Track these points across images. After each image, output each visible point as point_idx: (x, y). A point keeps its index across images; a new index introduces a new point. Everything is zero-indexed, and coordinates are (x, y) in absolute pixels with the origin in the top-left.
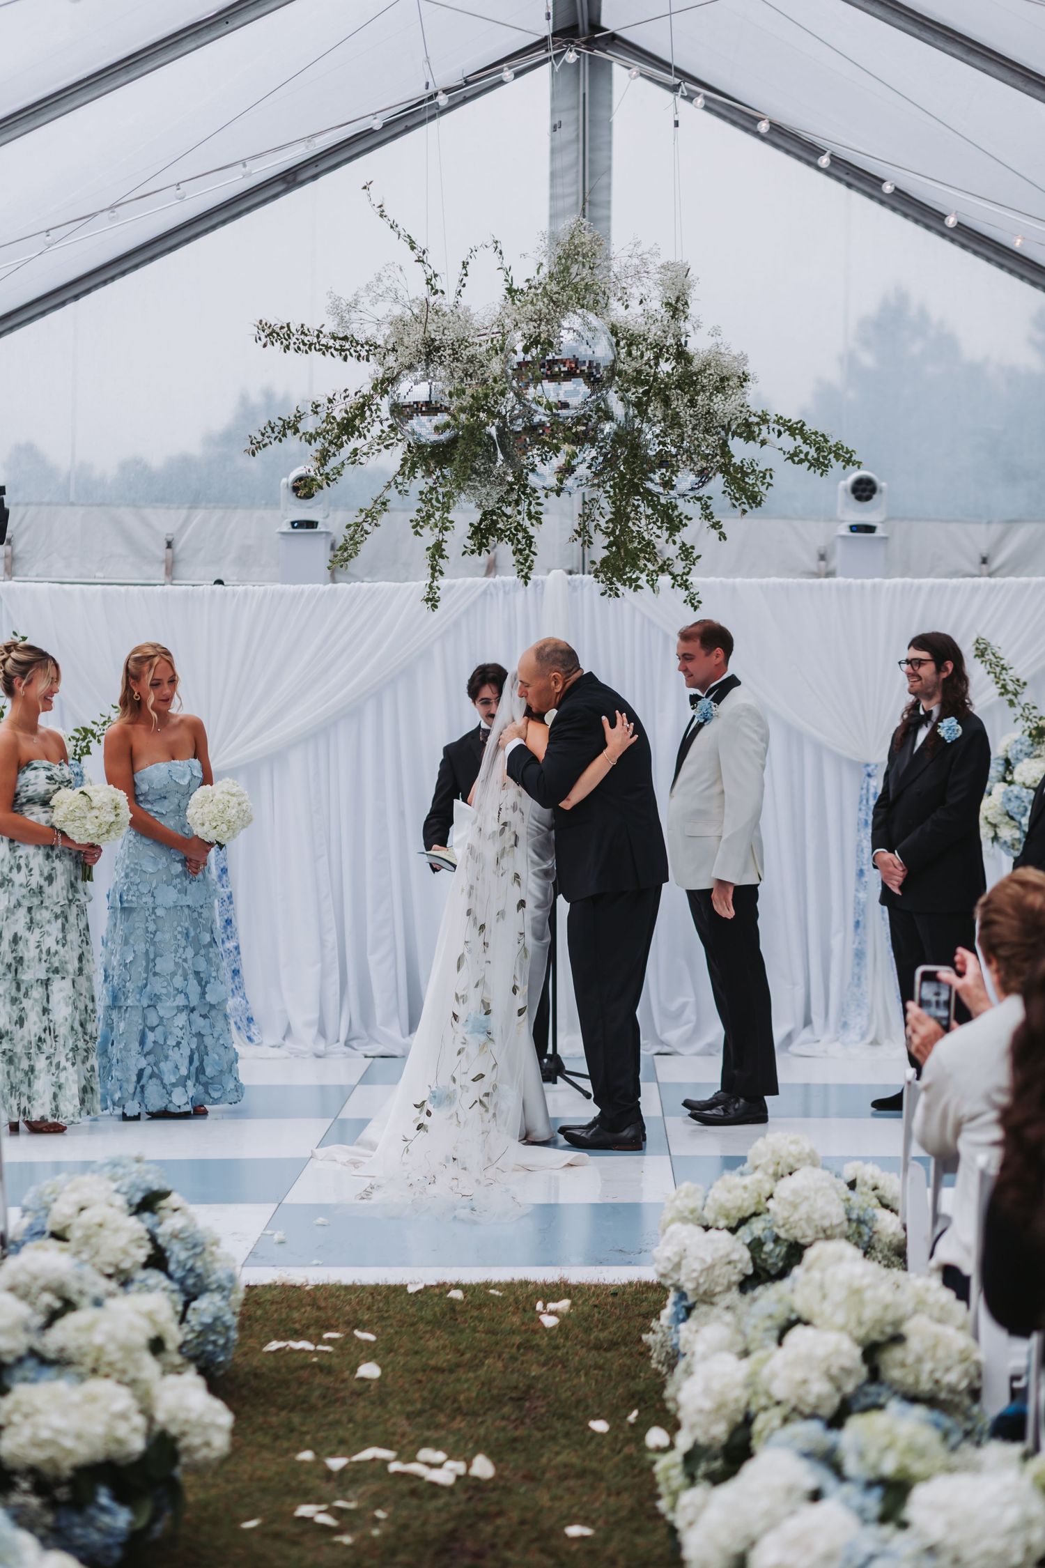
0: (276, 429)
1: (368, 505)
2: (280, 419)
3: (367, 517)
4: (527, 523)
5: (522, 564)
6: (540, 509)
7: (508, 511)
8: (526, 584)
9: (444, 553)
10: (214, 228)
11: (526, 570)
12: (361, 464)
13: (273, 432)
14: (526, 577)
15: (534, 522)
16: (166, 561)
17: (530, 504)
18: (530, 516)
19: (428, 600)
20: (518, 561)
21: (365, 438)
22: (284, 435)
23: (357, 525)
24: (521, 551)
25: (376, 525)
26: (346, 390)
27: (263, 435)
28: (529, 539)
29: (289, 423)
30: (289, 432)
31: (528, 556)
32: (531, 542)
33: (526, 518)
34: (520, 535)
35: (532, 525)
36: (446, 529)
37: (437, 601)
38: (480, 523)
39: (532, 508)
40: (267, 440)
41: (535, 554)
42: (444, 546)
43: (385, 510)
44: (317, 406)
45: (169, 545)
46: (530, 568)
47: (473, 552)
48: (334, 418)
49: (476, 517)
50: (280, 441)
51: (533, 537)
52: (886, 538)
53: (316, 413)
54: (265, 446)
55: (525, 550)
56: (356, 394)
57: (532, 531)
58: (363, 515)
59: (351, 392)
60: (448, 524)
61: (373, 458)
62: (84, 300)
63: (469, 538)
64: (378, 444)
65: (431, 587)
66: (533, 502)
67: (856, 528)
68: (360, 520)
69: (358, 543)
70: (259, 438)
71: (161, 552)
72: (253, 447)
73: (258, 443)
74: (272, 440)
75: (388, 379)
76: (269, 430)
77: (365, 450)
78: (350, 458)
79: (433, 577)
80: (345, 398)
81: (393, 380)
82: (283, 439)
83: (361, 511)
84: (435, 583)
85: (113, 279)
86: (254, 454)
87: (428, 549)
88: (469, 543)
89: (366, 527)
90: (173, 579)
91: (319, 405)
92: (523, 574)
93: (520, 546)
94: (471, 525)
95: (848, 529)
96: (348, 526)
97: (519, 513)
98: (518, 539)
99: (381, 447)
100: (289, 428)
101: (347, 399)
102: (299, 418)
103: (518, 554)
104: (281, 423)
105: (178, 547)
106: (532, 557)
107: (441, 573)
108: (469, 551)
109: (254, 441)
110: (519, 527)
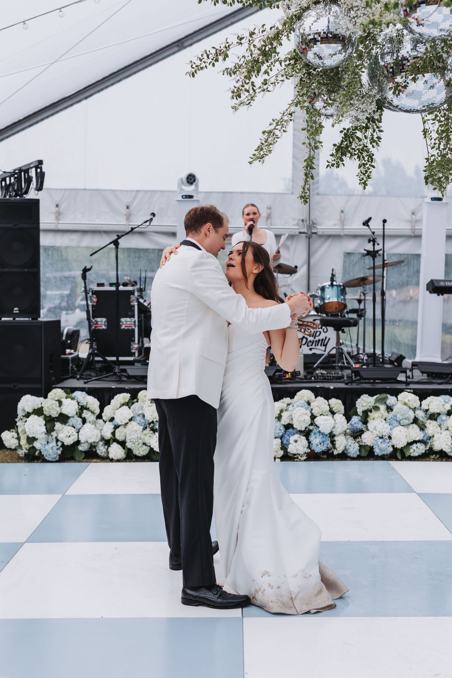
0: (210, 56)
1: (278, 117)
2: (213, 48)
3: (277, 125)
4: (370, 146)
5: (364, 174)
6: (381, 135)
7: (359, 134)
8: (364, 188)
9: (313, 166)
10: (146, 67)
11: (365, 179)
12: (268, 91)
13: (208, 58)
14: (365, 184)
15: (375, 144)
16: (126, 215)
17: (374, 131)
18: (372, 141)
19: (302, 197)
20: (361, 172)
21: (268, 75)
22: (217, 60)
23: (270, 132)
24: (364, 165)
25: (284, 131)
26: (263, 26)
27: (201, 60)
28: (371, 157)
29: (220, 51)
30: (221, 58)
31: (369, 169)
32: (372, 159)
33: (369, 142)
34: (365, 154)
35: (373, 147)
36: (317, 148)
37: (307, 199)
38: (341, 144)
39: (375, 134)
40: (203, 65)
41: (374, 167)
42: (314, 161)
43: (291, 120)
44: (241, 39)
45: (128, 208)
46: (369, 177)
47: (333, 165)
48: (254, 46)
49: (338, 139)
50: (213, 65)
51: (373, 155)
52: (447, 203)
53: (241, 44)
54: (202, 68)
55: (367, 164)
56: (271, 28)
57: (373, 150)
58: (275, 124)
59: (267, 27)
60: (318, 144)
61: (278, 86)
62: (89, 99)
63: (332, 155)
64: (282, 76)
65: (304, 189)
66: (377, 130)
67: (434, 199)
68: (272, 127)
69: (271, 144)
70: (198, 62)
71: (124, 211)
72: (193, 70)
73: (197, 66)
74: (207, 65)
75: (295, 16)
76: (205, 56)
77: (273, 80)
78: (260, 87)
79: (306, 181)
80: (263, 31)
81: (299, 17)
82: (216, 63)
83: (273, 120)
84: (307, 186)
85: (102, 90)
86: (193, 76)
87: (305, 161)
88: (330, 159)
89: (277, 132)
90: (130, 222)
91: (243, 38)
92: (363, 181)
93: (363, 162)
94: (335, 145)
95: (430, 199)
96: (264, 132)
97: (366, 138)
98: (363, 157)
99: (284, 78)
100: (220, 55)
101: (264, 33)
102: (227, 48)
103: (363, 167)
104: (213, 51)
105: (132, 208)
106: (372, 169)
107: (312, 178)
108: (330, 164)
109: (194, 66)
110: (364, 149)
